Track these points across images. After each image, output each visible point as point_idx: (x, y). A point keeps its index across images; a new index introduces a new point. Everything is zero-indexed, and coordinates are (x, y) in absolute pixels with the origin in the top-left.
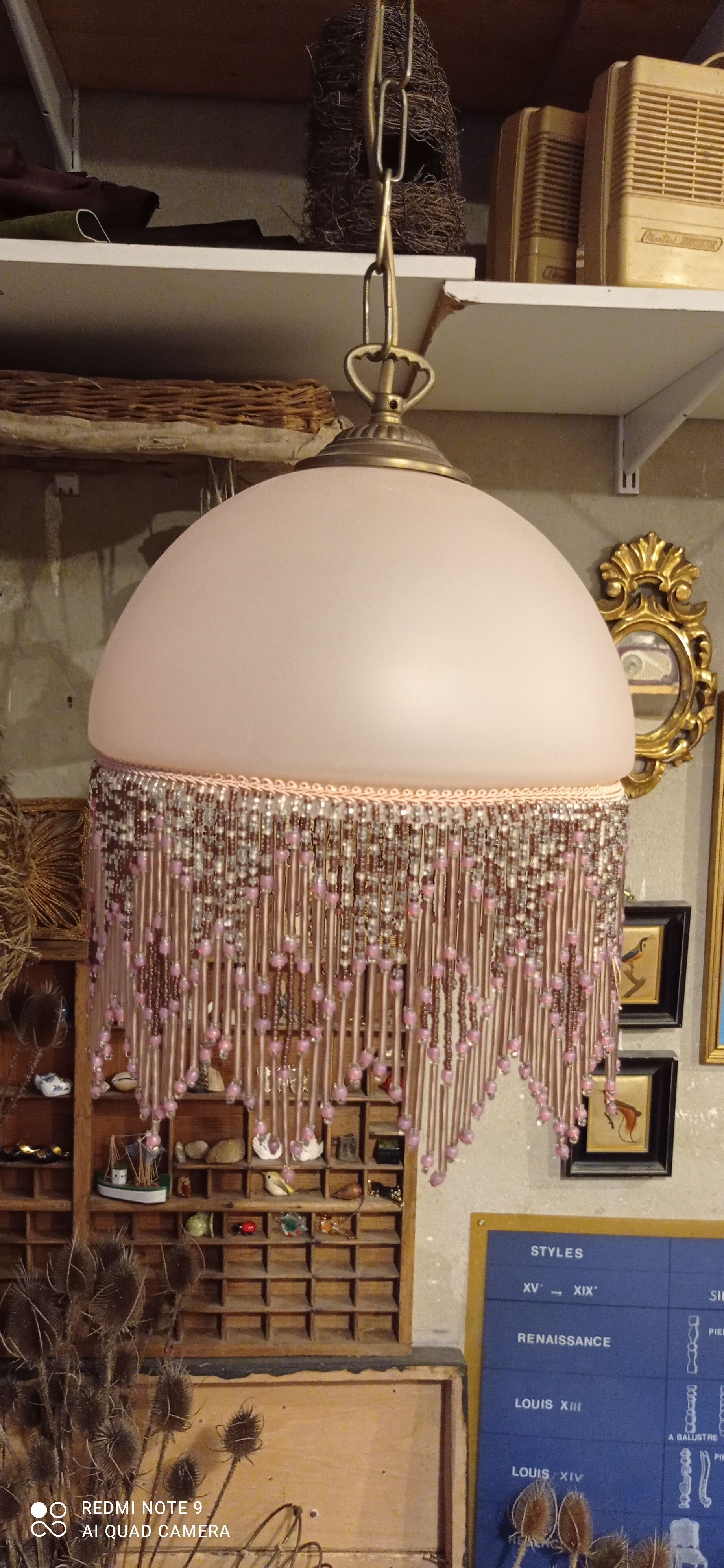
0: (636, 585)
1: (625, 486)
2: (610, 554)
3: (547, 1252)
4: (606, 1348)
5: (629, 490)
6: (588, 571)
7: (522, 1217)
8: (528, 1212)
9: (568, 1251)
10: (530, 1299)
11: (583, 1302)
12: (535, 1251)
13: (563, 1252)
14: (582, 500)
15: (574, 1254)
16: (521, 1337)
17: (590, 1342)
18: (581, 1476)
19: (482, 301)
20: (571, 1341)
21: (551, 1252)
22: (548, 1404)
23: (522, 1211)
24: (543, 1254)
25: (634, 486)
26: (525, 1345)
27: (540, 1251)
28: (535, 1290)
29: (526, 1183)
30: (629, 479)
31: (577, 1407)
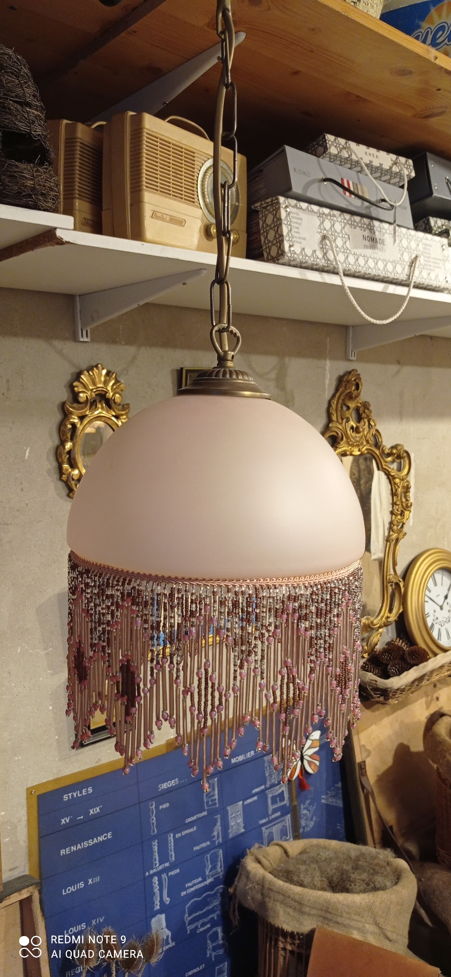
0: (94, 394)
1: (82, 336)
2: (77, 376)
3: (72, 796)
4: (110, 839)
5: (86, 340)
6: (65, 386)
7: (56, 780)
8: (59, 776)
9: (84, 791)
10: (67, 827)
11: (96, 817)
12: (66, 798)
13: (81, 793)
14: (57, 343)
15: (87, 791)
16: (62, 852)
17: (101, 839)
18: (103, 917)
19: (78, 243)
20: (91, 843)
21: (75, 794)
22: (82, 885)
23: (55, 777)
24: (70, 798)
25: (87, 336)
26: (65, 856)
27: (68, 796)
28: (68, 821)
29: (57, 759)
30: (84, 332)
31: (98, 879)
